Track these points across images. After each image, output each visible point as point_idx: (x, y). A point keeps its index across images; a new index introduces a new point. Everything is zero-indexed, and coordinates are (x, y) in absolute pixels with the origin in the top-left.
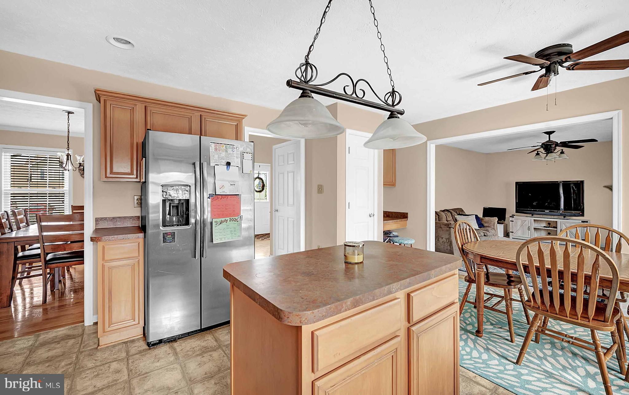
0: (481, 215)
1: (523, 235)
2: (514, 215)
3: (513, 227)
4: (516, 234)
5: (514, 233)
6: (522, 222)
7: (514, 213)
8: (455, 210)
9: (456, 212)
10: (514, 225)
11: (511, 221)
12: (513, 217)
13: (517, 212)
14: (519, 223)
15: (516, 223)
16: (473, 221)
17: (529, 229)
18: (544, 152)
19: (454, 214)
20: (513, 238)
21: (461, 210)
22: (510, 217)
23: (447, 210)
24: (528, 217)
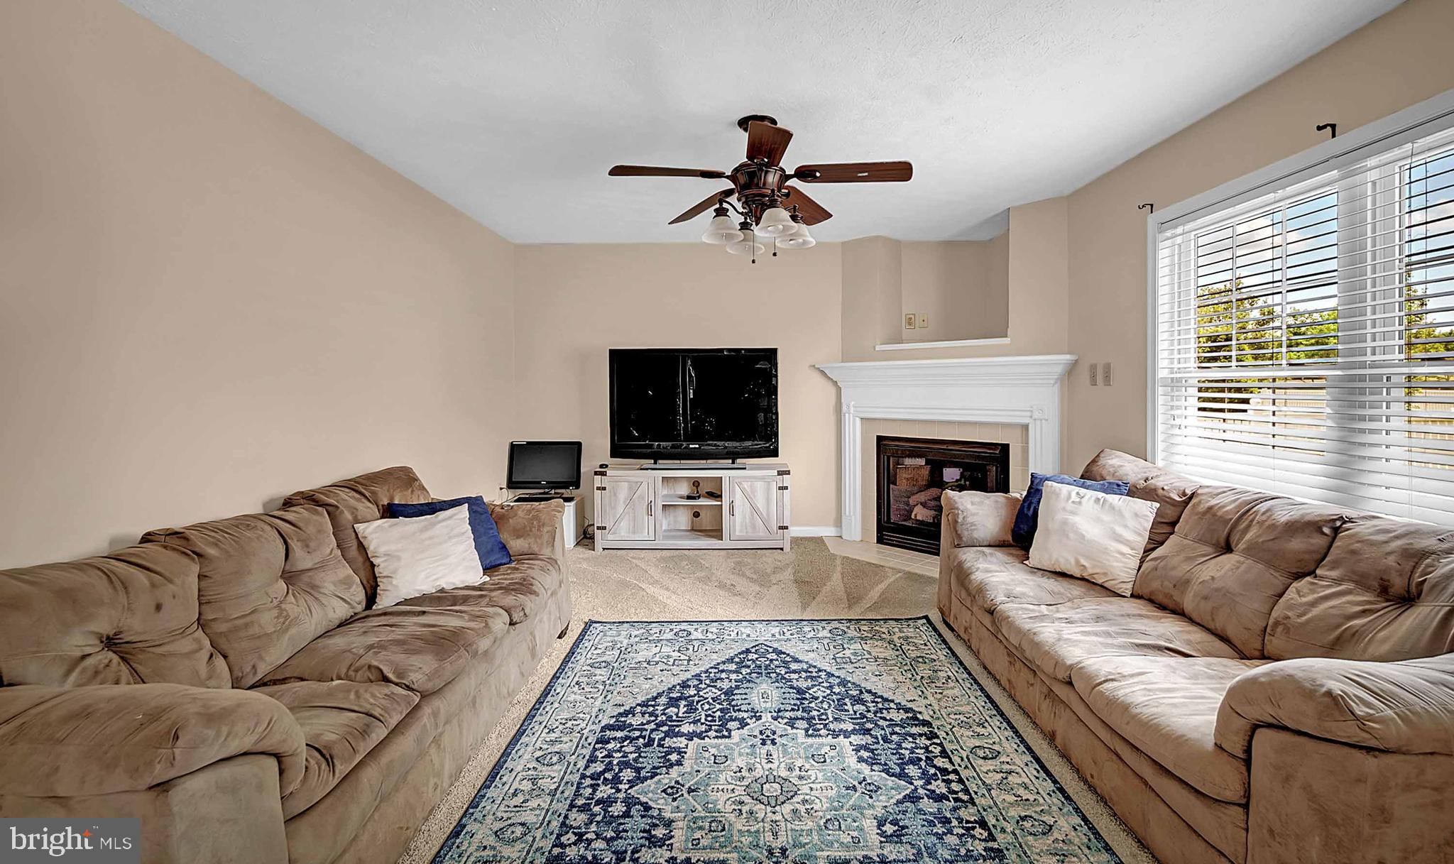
0: (496, 494)
1: (634, 533)
2: (607, 466)
3: (605, 511)
4: (614, 533)
5: (607, 531)
6: (630, 488)
7: (608, 460)
8: (358, 486)
9: (373, 493)
10: (606, 501)
11: (598, 488)
12: (603, 474)
13: (614, 454)
14: (623, 493)
15: (615, 495)
16: (454, 540)
17: (650, 511)
18: (739, 206)
19: (353, 510)
20: (604, 549)
21: (405, 477)
22: (596, 473)
23: (310, 498)
24: (647, 469)
